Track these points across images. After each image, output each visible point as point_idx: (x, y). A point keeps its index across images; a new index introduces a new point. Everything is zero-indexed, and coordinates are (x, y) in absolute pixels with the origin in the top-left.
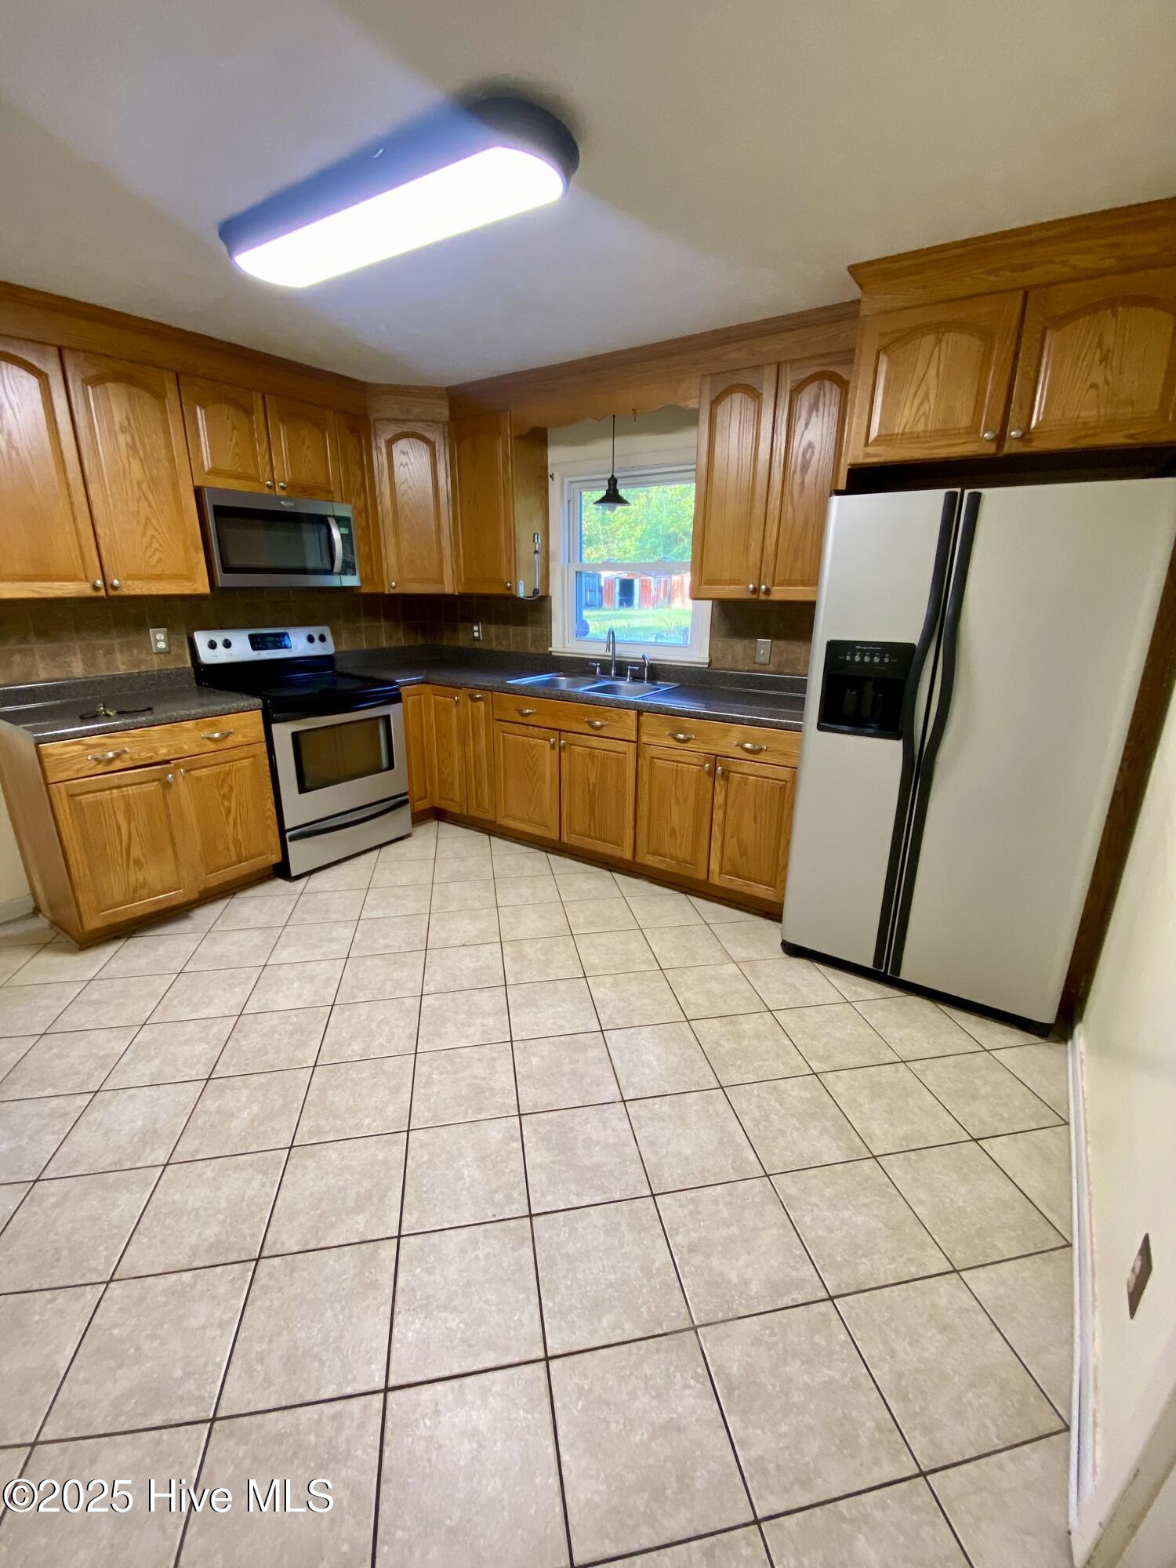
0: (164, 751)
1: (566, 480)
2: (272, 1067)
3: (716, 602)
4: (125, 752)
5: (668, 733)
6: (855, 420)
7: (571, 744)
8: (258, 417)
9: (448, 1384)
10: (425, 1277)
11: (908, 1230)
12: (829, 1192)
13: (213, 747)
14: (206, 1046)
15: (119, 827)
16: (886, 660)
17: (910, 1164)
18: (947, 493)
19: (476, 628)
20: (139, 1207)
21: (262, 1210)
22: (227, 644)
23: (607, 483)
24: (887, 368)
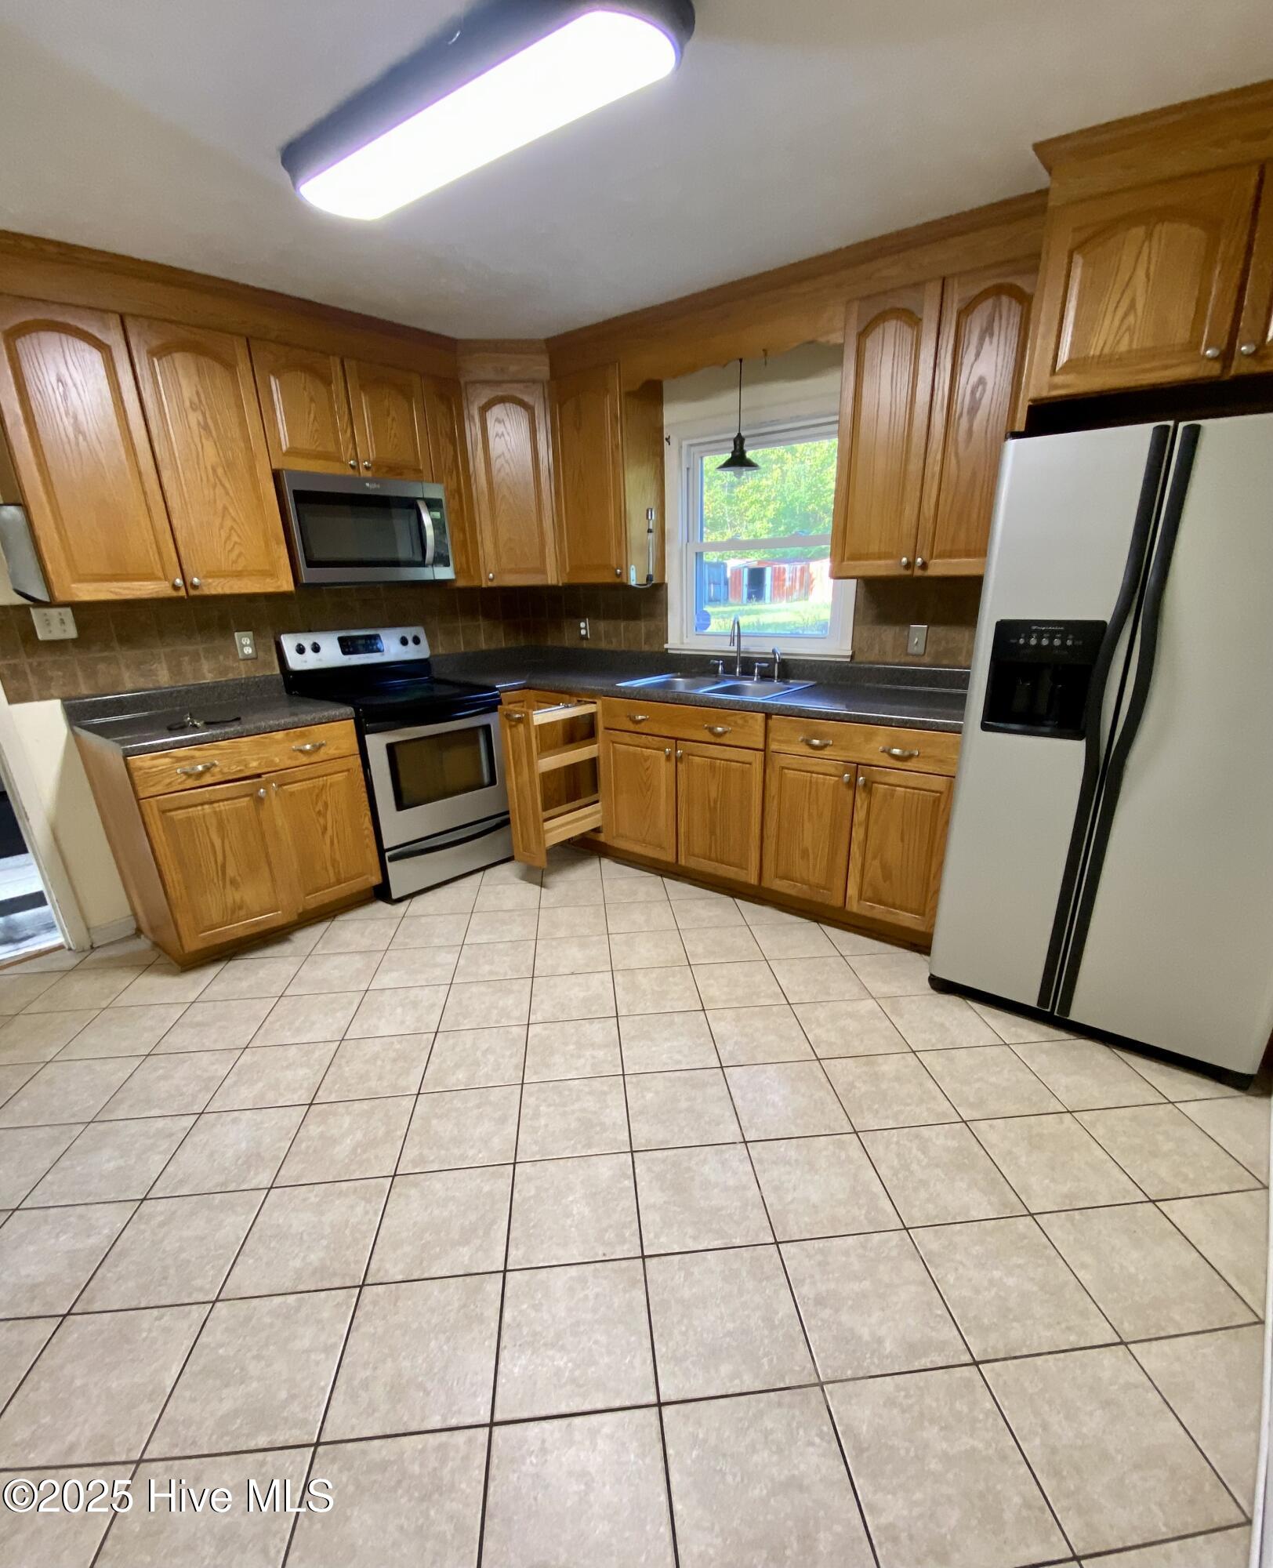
0: (254, 764)
1: (685, 444)
2: (377, 1093)
3: (862, 583)
4: (214, 765)
5: (801, 738)
6: (1039, 342)
7: (689, 755)
8: (337, 386)
9: (556, 1422)
10: (533, 1314)
11: (1068, 1296)
12: (977, 1249)
13: (304, 759)
14: (308, 1071)
15: (213, 845)
16: (1069, 643)
17: (1073, 1224)
18: (1156, 428)
19: (582, 625)
20: (243, 1229)
21: (365, 1237)
22: (316, 648)
23: (732, 445)
24: (1083, 272)
